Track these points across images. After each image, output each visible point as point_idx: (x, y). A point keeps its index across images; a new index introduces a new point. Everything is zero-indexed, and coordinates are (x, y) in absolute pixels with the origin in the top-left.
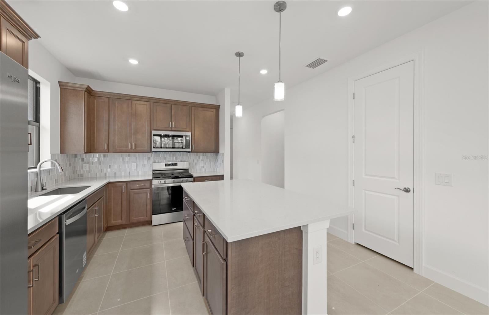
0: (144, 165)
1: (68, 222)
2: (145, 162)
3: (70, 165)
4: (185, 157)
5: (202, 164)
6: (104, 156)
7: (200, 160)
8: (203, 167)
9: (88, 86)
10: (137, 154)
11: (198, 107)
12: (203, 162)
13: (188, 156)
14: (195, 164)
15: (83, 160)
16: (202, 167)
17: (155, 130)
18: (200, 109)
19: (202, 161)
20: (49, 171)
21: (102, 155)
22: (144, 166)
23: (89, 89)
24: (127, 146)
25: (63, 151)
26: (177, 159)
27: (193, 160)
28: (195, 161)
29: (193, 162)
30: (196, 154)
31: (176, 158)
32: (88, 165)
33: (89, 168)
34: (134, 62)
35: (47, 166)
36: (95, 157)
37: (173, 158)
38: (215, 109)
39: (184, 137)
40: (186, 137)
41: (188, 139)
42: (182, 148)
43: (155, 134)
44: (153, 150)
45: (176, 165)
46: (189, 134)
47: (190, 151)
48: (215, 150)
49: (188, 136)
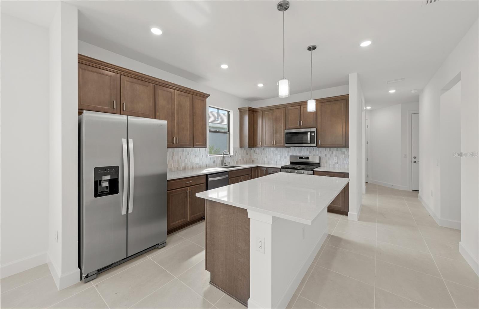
0: (286, 157)
1: (210, 179)
2: (286, 155)
3: (247, 154)
4: (317, 152)
5: (335, 159)
7: (334, 155)
8: (337, 162)
9: (249, 107)
11: (325, 102)
12: (337, 157)
13: (321, 150)
14: (327, 158)
16: (335, 163)
17: (288, 129)
18: (327, 103)
23: (251, 108)
24: (271, 143)
25: (241, 146)
26: (310, 154)
27: (326, 155)
28: (328, 156)
29: (326, 157)
30: (328, 148)
31: (310, 152)
32: (256, 155)
33: (257, 156)
34: (260, 85)
37: (306, 153)
38: (345, 100)
39: (309, 133)
40: (311, 132)
41: (313, 134)
42: (308, 143)
43: (287, 133)
44: (286, 145)
45: (307, 158)
46: (314, 130)
47: (317, 146)
48: (344, 144)
49: (313, 132)
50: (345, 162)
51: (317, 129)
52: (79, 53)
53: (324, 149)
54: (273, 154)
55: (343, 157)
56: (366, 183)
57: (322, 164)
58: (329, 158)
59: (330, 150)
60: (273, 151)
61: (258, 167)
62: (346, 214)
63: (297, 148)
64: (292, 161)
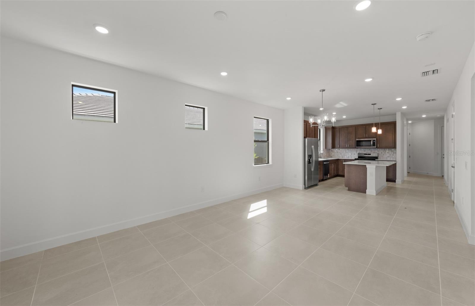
1: (325, 163)
2: (355, 153)
3: (328, 152)
4: (377, 151)
5: (388, 155)
6: (339, 150)
10: (351, 149)
15: (332, 151)
16: (387, 157)
17: (358, 138)
19: (388, 153)
20: (322, 154)
21: (338, 149)
22: (355, 154)
23: (333, 127)
24: (346, 146)
25: (326, 148)
28: (383, 153)
31: (371, 151)
35: (322, 152)
36: (336, 150)
37: (369, 151)
38: (394, 124)
39: (372, 141)
40: (373, 140)
41: (374, 141)
42: (371, 146)
43: (357, 141)
44: (356, 147)
45: (370, 154)
46: (375, 139)
47: (376, 148)
48: (393, 147)
49: (375, 140)
50: (394, 157)
51: (376, 139)
52: (305, 120)
53: (381, 149)
54: (346, 153)
55: (392, 153)
56: (408, 172)
57: (379, 158)
58: (383, 155)
59: (384, 150)
60: (346, 151)
61: (338, 159)
62: (395, 181)
63: (362, 149)
64: (359, 156)
